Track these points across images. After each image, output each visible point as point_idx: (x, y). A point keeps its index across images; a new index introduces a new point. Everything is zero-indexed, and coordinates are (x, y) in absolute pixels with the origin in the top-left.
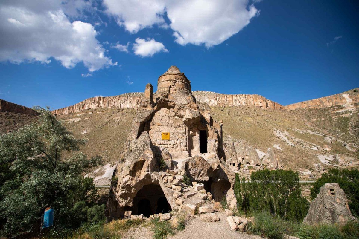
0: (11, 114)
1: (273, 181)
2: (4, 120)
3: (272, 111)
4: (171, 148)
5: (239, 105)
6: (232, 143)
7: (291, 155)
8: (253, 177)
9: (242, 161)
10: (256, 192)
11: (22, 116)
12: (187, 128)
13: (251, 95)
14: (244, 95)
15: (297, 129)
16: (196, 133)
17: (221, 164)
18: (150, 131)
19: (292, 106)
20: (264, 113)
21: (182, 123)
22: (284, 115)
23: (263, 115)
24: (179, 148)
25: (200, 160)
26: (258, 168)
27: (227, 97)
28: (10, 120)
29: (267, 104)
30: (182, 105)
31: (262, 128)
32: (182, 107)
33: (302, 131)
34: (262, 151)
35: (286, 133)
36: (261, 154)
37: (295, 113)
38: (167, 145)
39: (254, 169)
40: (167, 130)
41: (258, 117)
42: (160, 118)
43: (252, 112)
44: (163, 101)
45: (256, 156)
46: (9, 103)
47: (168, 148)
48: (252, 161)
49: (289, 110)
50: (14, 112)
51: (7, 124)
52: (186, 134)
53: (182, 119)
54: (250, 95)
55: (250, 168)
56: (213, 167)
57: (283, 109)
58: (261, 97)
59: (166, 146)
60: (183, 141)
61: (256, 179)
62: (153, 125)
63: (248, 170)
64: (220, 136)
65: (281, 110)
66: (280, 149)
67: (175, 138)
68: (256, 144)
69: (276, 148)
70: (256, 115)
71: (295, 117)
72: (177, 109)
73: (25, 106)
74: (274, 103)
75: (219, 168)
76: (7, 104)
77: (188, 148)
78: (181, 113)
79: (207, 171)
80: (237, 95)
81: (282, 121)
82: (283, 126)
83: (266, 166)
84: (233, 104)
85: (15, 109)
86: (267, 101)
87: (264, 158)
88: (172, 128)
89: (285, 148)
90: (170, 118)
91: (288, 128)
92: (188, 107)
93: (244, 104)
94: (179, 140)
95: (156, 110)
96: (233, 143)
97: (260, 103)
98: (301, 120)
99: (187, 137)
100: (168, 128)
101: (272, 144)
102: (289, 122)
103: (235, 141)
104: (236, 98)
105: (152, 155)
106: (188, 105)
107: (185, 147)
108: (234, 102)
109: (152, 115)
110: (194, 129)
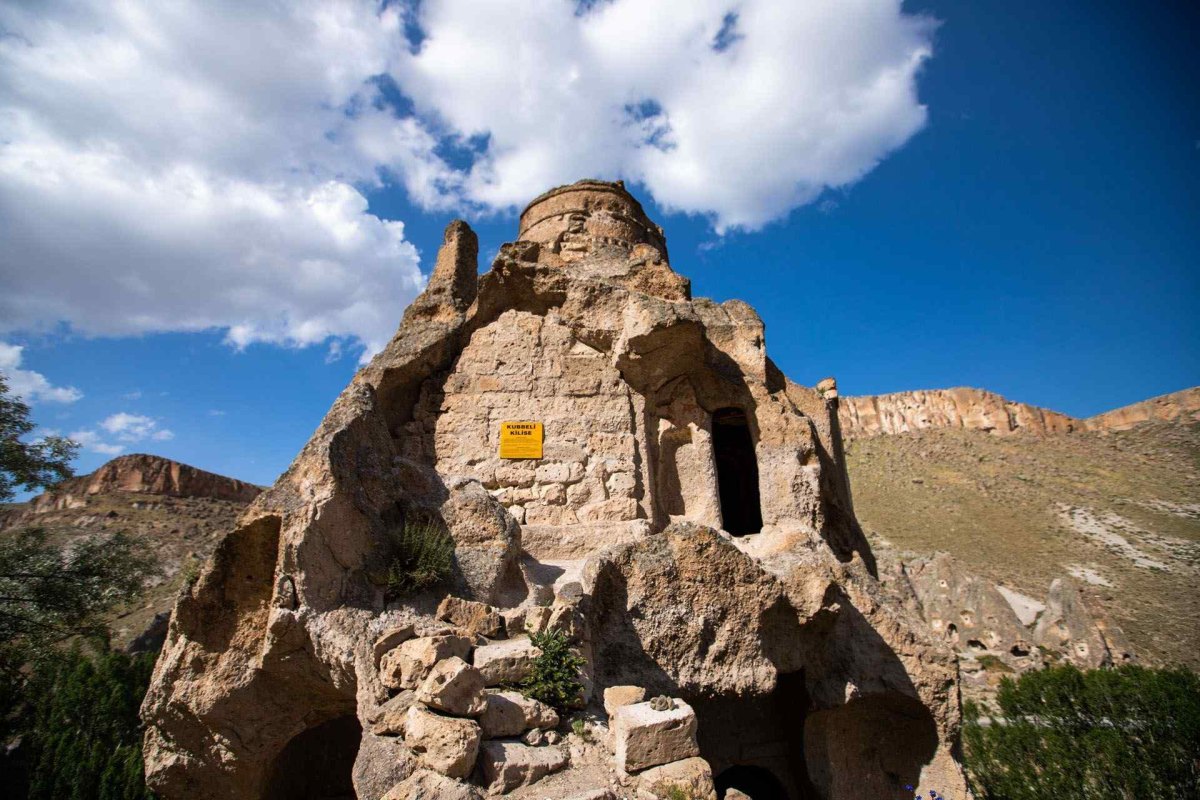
0: (202, 502)
1: (1106, 720)
2: (184, 523)
3: (1036, 443)
4: (551, 502)
5: (905, 428)
6: (897, 568)
7: (1159, 605)
8: (1010, 700)
9: (950, 634)
10: (1038, 769)
11: (229, 508)
12: (639, 402)
13: (944, 392)
14: (917, 395)
15: (1158, 501)
16: (693, 426)
17: (849, 588)
18: (444, 418)
19: (1117, 416)
20: (1004, 449)
21: (610, 374)
22: (1091, 453)
23: (1003, 459)
24: (597, 501)
25: (700, 552)
26: (1024, 663)
27: (855, 405)
28: (198, 520)
29: (1014, 419)
30: (600, 281)
31: (1007, 505)
32: (601, 292)
33: (1185, 506)
34: (1025, 594)
35: (1114, 518)
36: (1025, 607)
37: (1133, 443)
38: (529, 485)
39: (1005, 667)
40: (527, 412)
41: (984, 468)
42: (497, 351)
43: (959, 450)
44: (506, 272)
45: (1003, 616)
46: (199, 472)
47: (535, 504)
48: (992, 634)
49: (1105, 433)
50: (210, 498)
51: (190, 533)
52: (633, 431)
53: (609, 354)
54: (939, 391)
55: (987, 663)
56: (795, 600)
57: (1081, 431)
58: (984, 395)
59: (524, 493)
60: (619, 466)
61: (1024, 708)
62: (460, 388)
63: (981, 673)
64: (830, 452)
65: (1073, 434)
66: (1105, 582)
67: (574, 451)
68: (994, 568)
69: (1083, 579)
70: (976, 460)
71: (1137, 455)
72: (576, 305)
73: (238, 478)
74: (1038, 413)
75: (836, 606)
76: (194, 476)
77: (646, 502)
78: (601, 320)
79: (754, 624)
80: (893, 397)
81: (1087, 474)
82: (1095, 492)
83: (1056, 655)
84: (880, 428)
85: (214, 490)
86: (1010, 406)
87: (1040, 621)
88: (559, 399)
89: (1123, 577)
90: (546, 353)
91: (1118, 500)
92: (631, 288)
93: (922, 425)
94: (594, 460)
95: (474, 318)
96: (903, 566)
97: (983, 415)
98: (1168, 467)
99: (642, 445)
100: (534, 400)
101: (1061, 564)
102: (1116, 476)
103: (910, 560)
104: (891, 408)
105: (330, 486)
106: (635, 281)
107: (630, 496)
108: (886, 423)
109: (456, 342)
110: (677, 406)
